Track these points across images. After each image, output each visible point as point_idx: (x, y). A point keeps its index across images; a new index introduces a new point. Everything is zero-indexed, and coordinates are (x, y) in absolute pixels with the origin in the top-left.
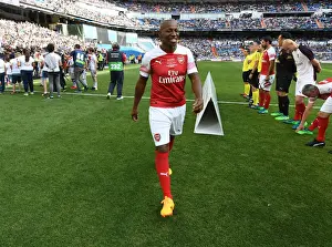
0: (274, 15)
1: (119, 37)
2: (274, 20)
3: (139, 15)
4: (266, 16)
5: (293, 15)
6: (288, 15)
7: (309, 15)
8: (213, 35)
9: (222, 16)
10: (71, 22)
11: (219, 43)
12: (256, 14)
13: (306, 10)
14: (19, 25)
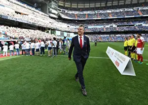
0: (121, 26)
1: (68, 35)
2: (121, 27)
3: (74, 27)
4: (118, 26)
5: (127, 26)
6: (126, 26)
7: (133, 25)
8: (100, 33)
9: (102, 27)
10: (52, 30)
11: (102, 36)
12: (114, 26)
13: (132, 24)
14: (35, 31)
